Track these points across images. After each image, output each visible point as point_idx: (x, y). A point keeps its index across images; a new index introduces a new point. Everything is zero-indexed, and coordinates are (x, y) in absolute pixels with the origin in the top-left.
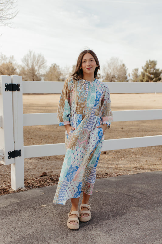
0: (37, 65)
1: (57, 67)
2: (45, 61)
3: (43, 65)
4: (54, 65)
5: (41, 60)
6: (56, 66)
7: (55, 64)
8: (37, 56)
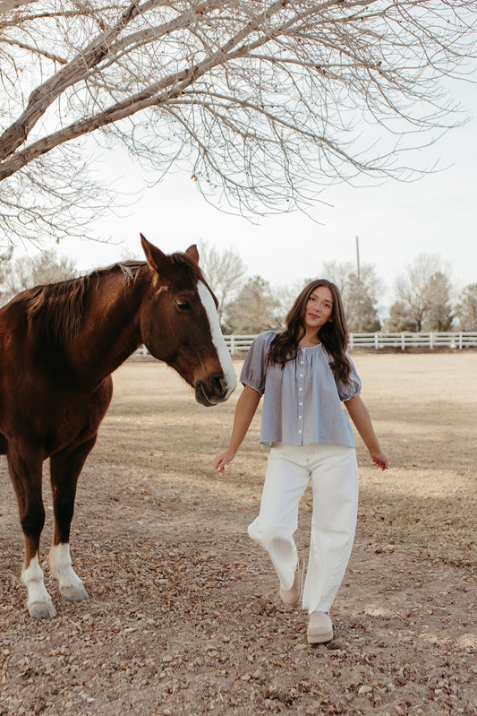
0: (220, 281)
1: (263, 284)
2: (242, 270)
3: (237, 280)
4: (254, 279)
5: (233, 266)
6: (260, 283)
7: (259, 278)
8: (221, 255)
